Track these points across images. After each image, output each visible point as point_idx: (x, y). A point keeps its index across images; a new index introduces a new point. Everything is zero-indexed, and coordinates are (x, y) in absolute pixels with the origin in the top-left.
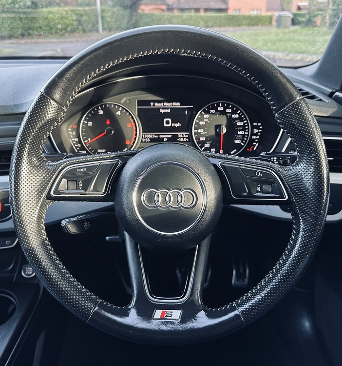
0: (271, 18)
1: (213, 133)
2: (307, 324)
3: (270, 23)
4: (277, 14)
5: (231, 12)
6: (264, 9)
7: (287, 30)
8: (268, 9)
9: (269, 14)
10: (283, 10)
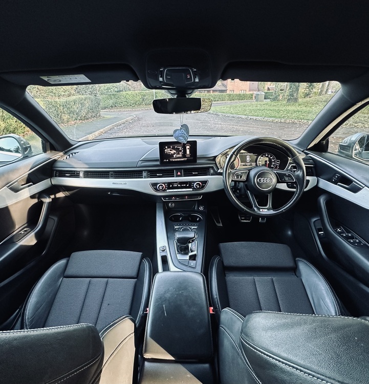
0: (252, 95)
1: (264, 163)
2: (290, 233)
3: (251, 98)
4: (255, 93)
5: (228, 92)
6: (248, 90)
7: (262, 103)
8: (250, 91)
9: (251, 93)
10: (259, 91)
